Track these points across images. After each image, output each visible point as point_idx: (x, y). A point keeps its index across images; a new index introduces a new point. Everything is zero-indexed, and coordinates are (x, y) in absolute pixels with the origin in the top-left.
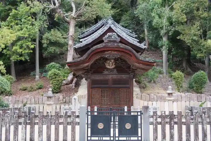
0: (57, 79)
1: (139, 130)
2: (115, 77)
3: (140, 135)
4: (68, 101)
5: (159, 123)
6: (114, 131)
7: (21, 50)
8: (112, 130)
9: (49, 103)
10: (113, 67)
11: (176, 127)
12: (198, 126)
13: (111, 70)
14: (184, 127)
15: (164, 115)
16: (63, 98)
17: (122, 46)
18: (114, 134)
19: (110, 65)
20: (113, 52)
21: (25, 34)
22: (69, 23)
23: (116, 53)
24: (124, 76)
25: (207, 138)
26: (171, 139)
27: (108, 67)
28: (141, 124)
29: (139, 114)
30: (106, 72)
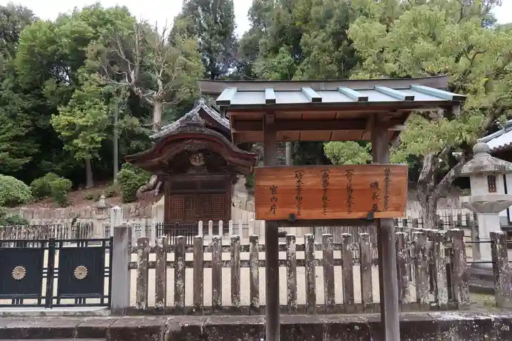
0: (128, 182)
1: (106, 280)
2: (204, 178)
3: (106, 293)
4: (141, 213)
5: (151, 264)
6: (50, 284)
7: (83, 145)
8: (45, 281)
9: (99, 217)
10: (202, 163)
11: (190, 272)
12: (238, 272)
13: (198, 169)
14: (208, 273)
15: (162, 246)
16: (136, 209)
17: (208, 131)
18: (50, 291)
19: (197, 162)
20: (195, 141)
21: (88, 122)
22: (152, 107)
23: (199, 142)
24: (217, 177)
25: (258, 298)
26: (176, 303)
27: (194, 163)
28: (110, 267)
29: (107, 243)
30: (191, 172)
